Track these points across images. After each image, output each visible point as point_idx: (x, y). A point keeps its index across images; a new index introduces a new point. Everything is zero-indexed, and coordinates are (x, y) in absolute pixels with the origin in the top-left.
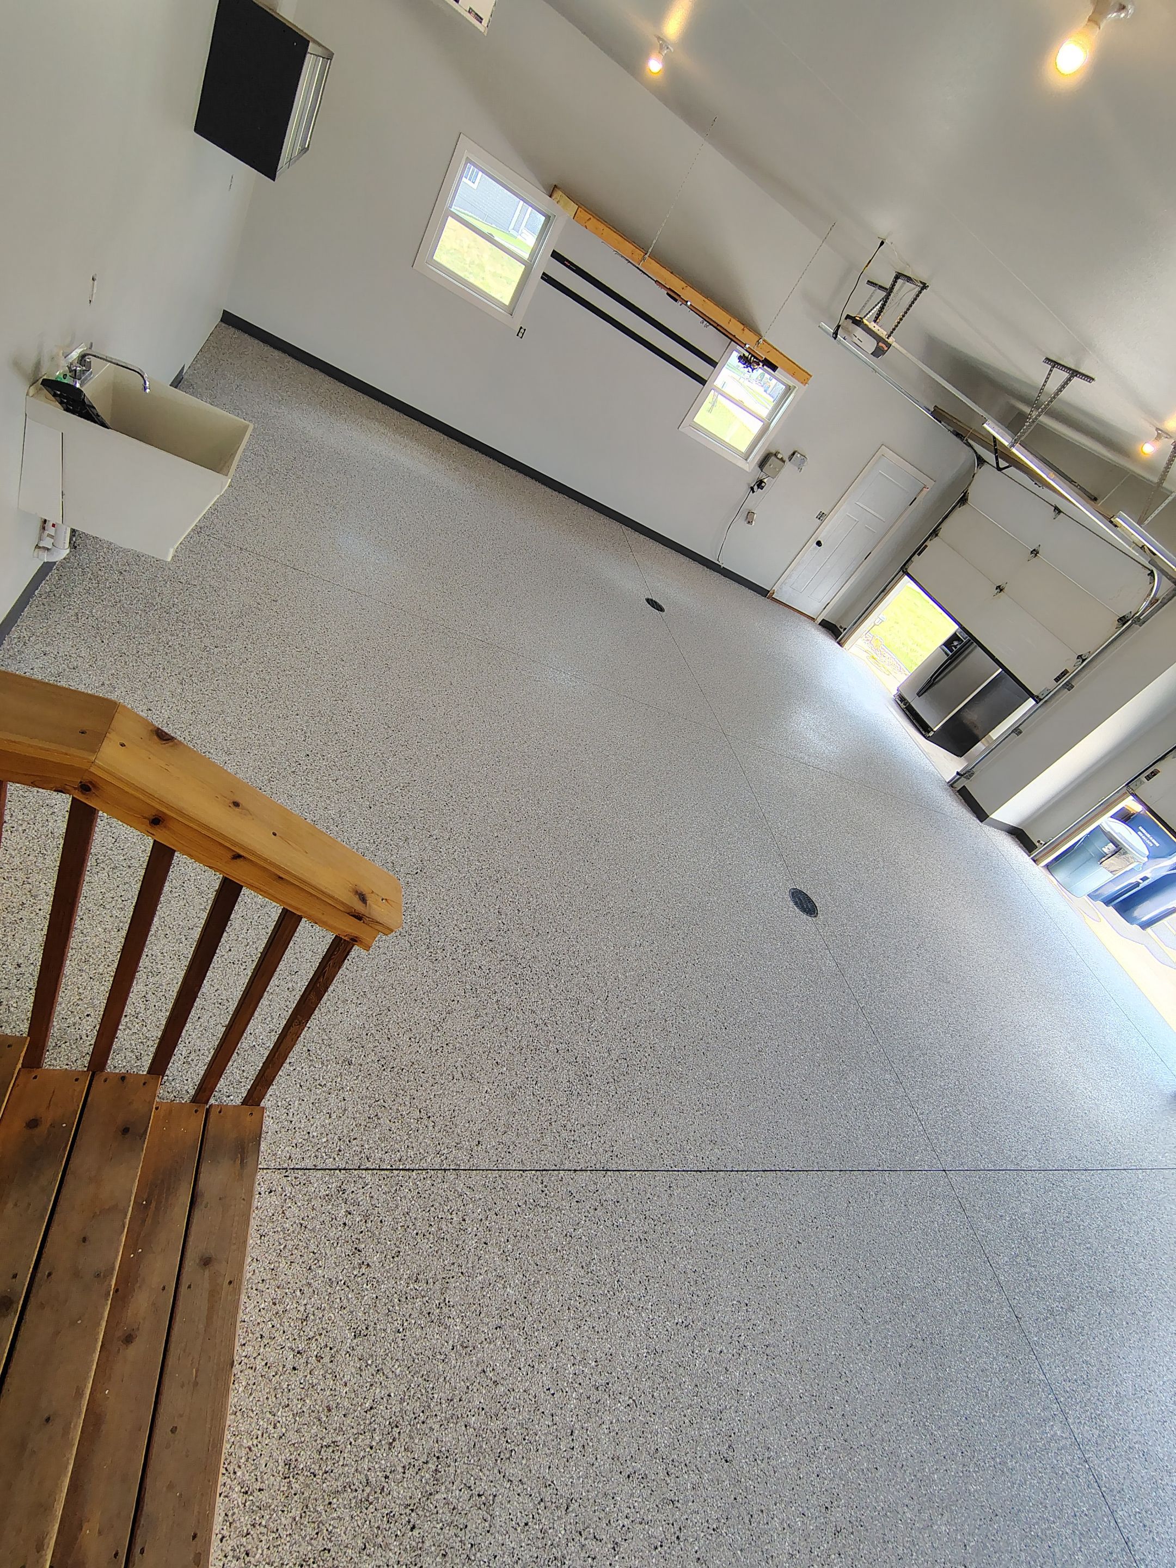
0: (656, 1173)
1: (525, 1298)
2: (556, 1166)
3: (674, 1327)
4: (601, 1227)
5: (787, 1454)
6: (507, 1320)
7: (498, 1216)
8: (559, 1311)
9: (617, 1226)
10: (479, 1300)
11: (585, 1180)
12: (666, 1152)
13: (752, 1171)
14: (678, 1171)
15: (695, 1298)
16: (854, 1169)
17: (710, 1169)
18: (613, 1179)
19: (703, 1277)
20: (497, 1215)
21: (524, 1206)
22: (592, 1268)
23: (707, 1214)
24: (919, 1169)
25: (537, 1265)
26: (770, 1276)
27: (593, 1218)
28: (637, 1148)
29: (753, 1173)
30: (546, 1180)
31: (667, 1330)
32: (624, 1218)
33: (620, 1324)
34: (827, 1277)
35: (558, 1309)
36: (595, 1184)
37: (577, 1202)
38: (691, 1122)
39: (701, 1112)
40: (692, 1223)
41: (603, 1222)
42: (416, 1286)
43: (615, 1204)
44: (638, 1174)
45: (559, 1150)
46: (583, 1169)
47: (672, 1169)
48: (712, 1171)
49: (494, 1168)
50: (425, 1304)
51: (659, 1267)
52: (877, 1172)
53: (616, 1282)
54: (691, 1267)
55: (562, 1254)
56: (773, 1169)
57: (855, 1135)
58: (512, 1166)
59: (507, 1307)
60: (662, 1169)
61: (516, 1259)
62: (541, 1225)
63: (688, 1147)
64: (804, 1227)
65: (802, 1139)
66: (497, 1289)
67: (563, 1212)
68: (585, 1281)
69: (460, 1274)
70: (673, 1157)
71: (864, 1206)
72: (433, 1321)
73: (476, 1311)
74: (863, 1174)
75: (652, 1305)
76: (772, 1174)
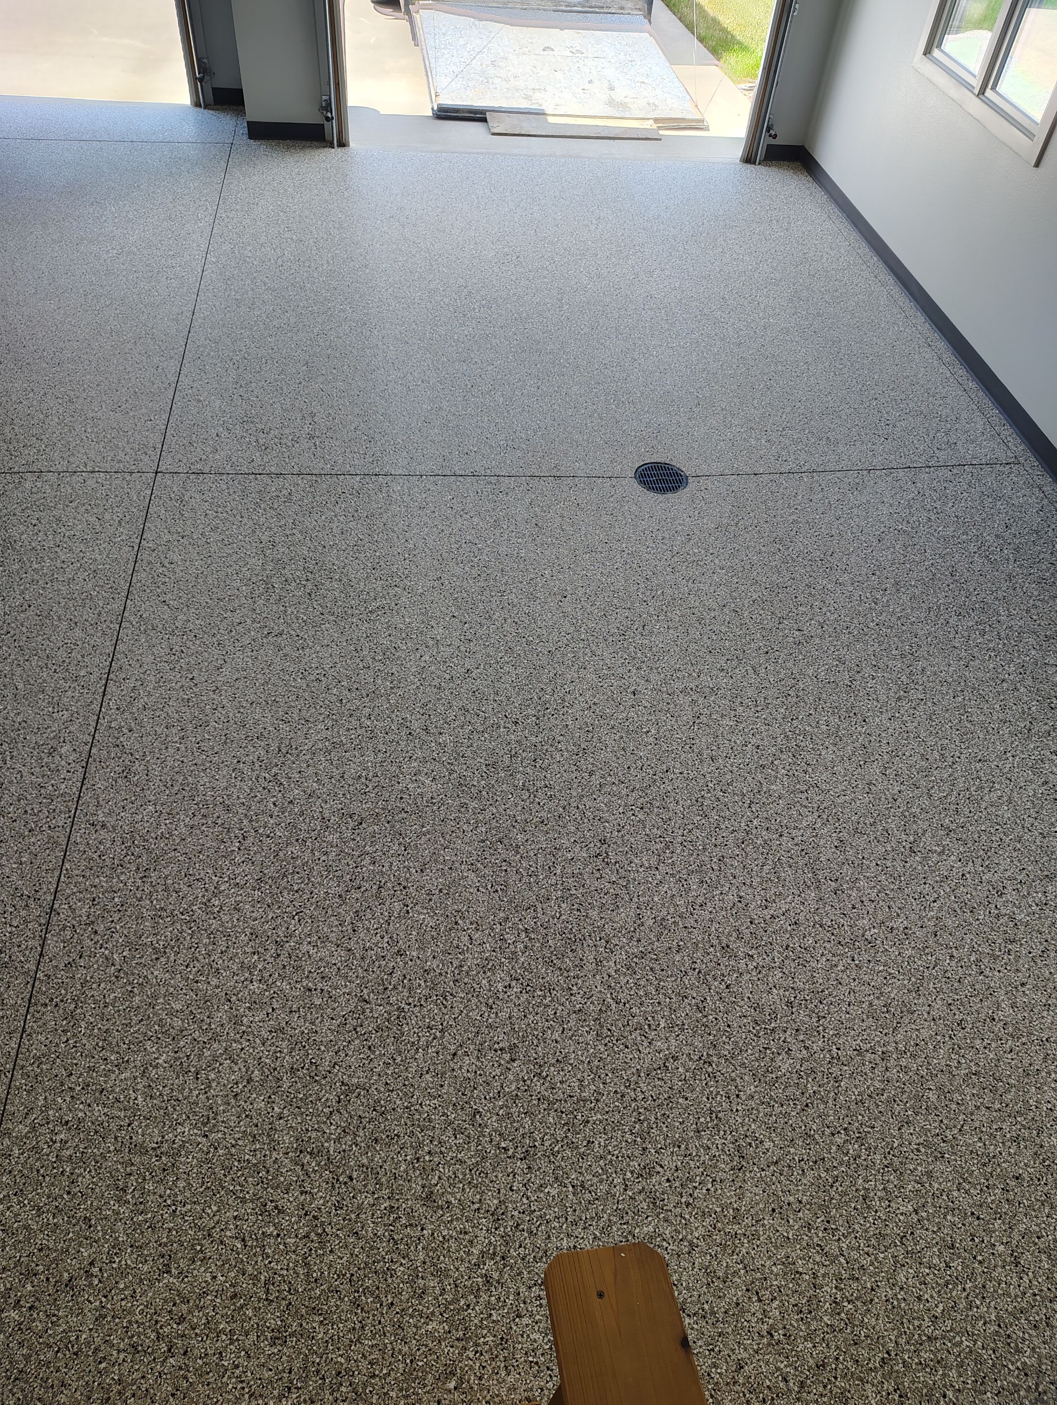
0: (72, 839)
1: (174, 1038)
2: (28, 982)
3: (242, 853)
4: (118, 927)
5: (366, 759)
6: (192, 1064)
7: (73, 1072)
8: (197, 995)
9: (122, 905)
10: (164, 1101)
11: (57, 942)
12: (48, 820)
13: (100, 710)
14: (76, 808)
15: (219, 821)
16: (129, 580)
17: (85, 765)
18: (64, 902)
19: (201, 806)
20: (71, 1074)
21: (69, 1034)
22: (161, 947)
23: (136, 783)
24: (148, 501)
25: (142, 1019)
26: (217, 726)
27: (106, 937)
28: (33, 861)
29: (103, 710)
30: (43, 999)
31: (243, 862)
32: (115, 895)
33: (225, 918)
34: (233, 659)
35: (194, 996)
36: (64, 928)
37: (80, 957)
38: (18, 776)
39: (8, 758)
40: (142, 806)
41: (113, 925)
42: (131, 1190)
43: (96, 905)
44: (67, 866)
45: (8, 975)
46: (41, 942)
47: (72, 816)
48: (87, 762)
49: (10, 1076)
50: (153, 1176)
51: (180, 858)
52: (139, 555)
53: (183, 917)
54: (188, 819)
55: (136, 985)
56: (104, 682)
57: (91, 561)
58: (12, 1049)
59: (178, 1064)
60: (68, 830)
61: (129, 1049)
62: (98, 1011)
63: (50, 788)
64: (178, 667)
65: (78, 633)
66: (156, 1076)
67: (88, 978)
68: (172, 958)
69: (130, 1129)
70: (57, 811)
71: (172, 585)
72: (173, 1164)
73: (174, 1105)
74: (138, 571)
75: (216, 876)
76: (110, 685)
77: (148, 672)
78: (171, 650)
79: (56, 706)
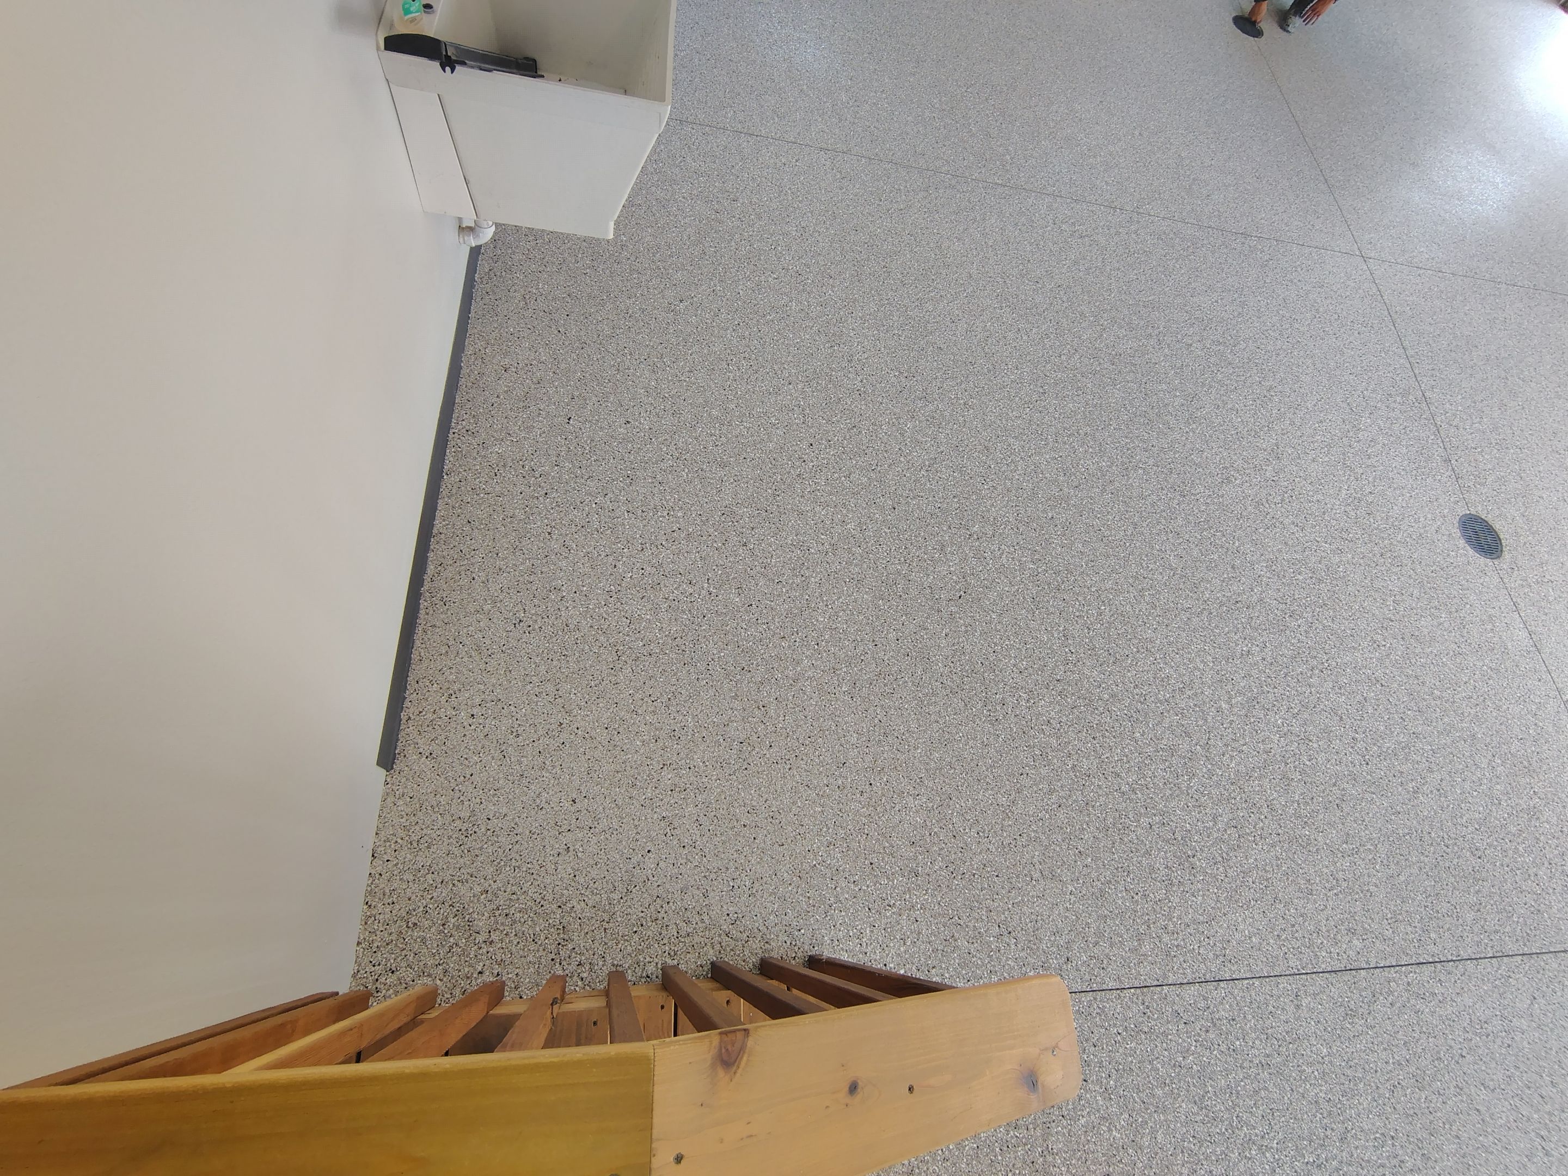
0: (1280, 980)
1: (1133, 1141)
2: (1158, 980)
3: (1304, 1167)
4: (1215, 1052)
6: (1116, 1167)
7: (1097, 1048)
8: (1171, 1155)
9: (1234, 1050)
10: (1084, 1147)
11: (1193, 996)
12: (1292, 950)
13: (1402, 966)
14: (1307, 973)
15: (1329, 1132)
16: (1544, 951)
17: (1348, 968)
18: (1227, 991)
19: (1339, 1106)
20: (1095, 1046)
21: (1125, 1033)
22: (1206, 1103)
23: (1344, 1027)
25: (1144, 1103)
26: (1423, 1100)
27: (1205, 1043)
28: (1254, 949)
29: (1404, 968)
30: (1147, 999)
31: (1296, 1172)
32: (1241, 1040)
33: (1241, 1165)
34: (1499, 1099)
35: (1170, 1153)
36: (1206, 999)
37: (1185, 1023)
38: (1322, 907)
39: (1335, 891)
40: (1324, 1040)
41: (1216, 1047)
42: (1016, 1133)
43: (1230, 1023)
44: (1257, 983)
45: (1160, 960)
46: (1191, 981)
47: (1299, 972)
48: (1351, 970)
49: (1088, 990)
50: (1027, 1153)
51: (1286, 1098)
53: (1234, 1118)
54: (1324, 1096)
55: (1171, 1087)
56: (1431, 960)
57: (1547, 903)
58: (1108, 985)
59: (1114, 1153)
60: (1287, 973)
61: (1120, 1097)
62: (1145, 1055)
63: (1320, 941)
64: (1469, 1036)
65: (1470, 916)
66: (1102, 1132)
67: (1170, 1037)
68: (1198, 1118)
69: (1061, 1117)
70: (1301, 956)
71: (1555, 1001)
72: (1037, 1171)
73: (1082, 1158)
74: (1556, 957)
75: (1277, 1144)
76: (1430, 968)
77: (1454, 1004)
78: (1485, 1022)
79: (1394, 920)
